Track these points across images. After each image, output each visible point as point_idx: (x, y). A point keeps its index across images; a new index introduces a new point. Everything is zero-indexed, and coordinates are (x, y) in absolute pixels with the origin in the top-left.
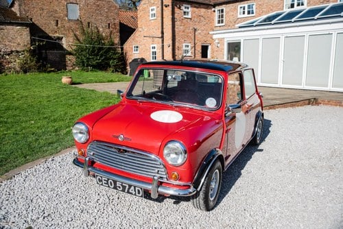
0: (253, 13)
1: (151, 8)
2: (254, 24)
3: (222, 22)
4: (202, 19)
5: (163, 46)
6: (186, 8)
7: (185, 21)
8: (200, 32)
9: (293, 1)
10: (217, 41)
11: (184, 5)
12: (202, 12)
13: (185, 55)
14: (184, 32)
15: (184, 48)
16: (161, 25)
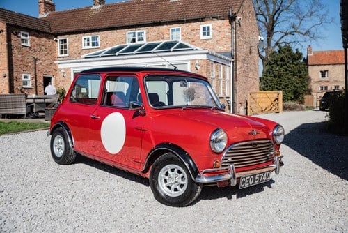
2: (100, 55)
4: (43, 48)
6: (23, 35)
7: (23, 49)
8: (41, 61)
9: (134, 35)
10: (63, 71)
11: (22, 32)
12: (43, 40)
13: (24, 86)
14: (22, 61)
15: (23, 79)
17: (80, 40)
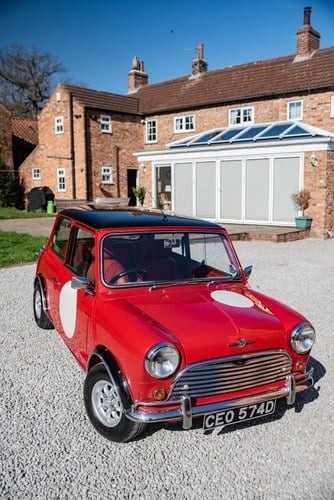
0: (192, 127)
1: (56, 118)
3: (154, 138)
4: (127, 134)
5: (74, 171)
6: (104, 119)
7: (103, 137)
8: (124, 151)
9: (239, 114)
10: (142, 165)
11: (102, 116)
12: (127, 125)
13: (104, 182)
14: (102, 151)
15: (103, 173)
16: (70, 142)
17: (171, 122)
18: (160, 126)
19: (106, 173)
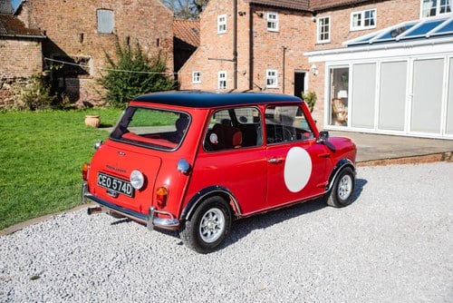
0: (372, 23)
1: (219, 17)
2: (370, 41)
3: (327, 37)
4: (296, 32)
5: (236, 72)
6: (270, 16)
7: (269, 36)
8: (291, 51)
9: (435, 5)
11: (269, 13)
12: (297, 22)
13: (268, 86)
14: (267, 51)
15: (268, 77)
16: (232, 42)
17: (347, 18)
18: (334, 24)
19: (271, 77)
